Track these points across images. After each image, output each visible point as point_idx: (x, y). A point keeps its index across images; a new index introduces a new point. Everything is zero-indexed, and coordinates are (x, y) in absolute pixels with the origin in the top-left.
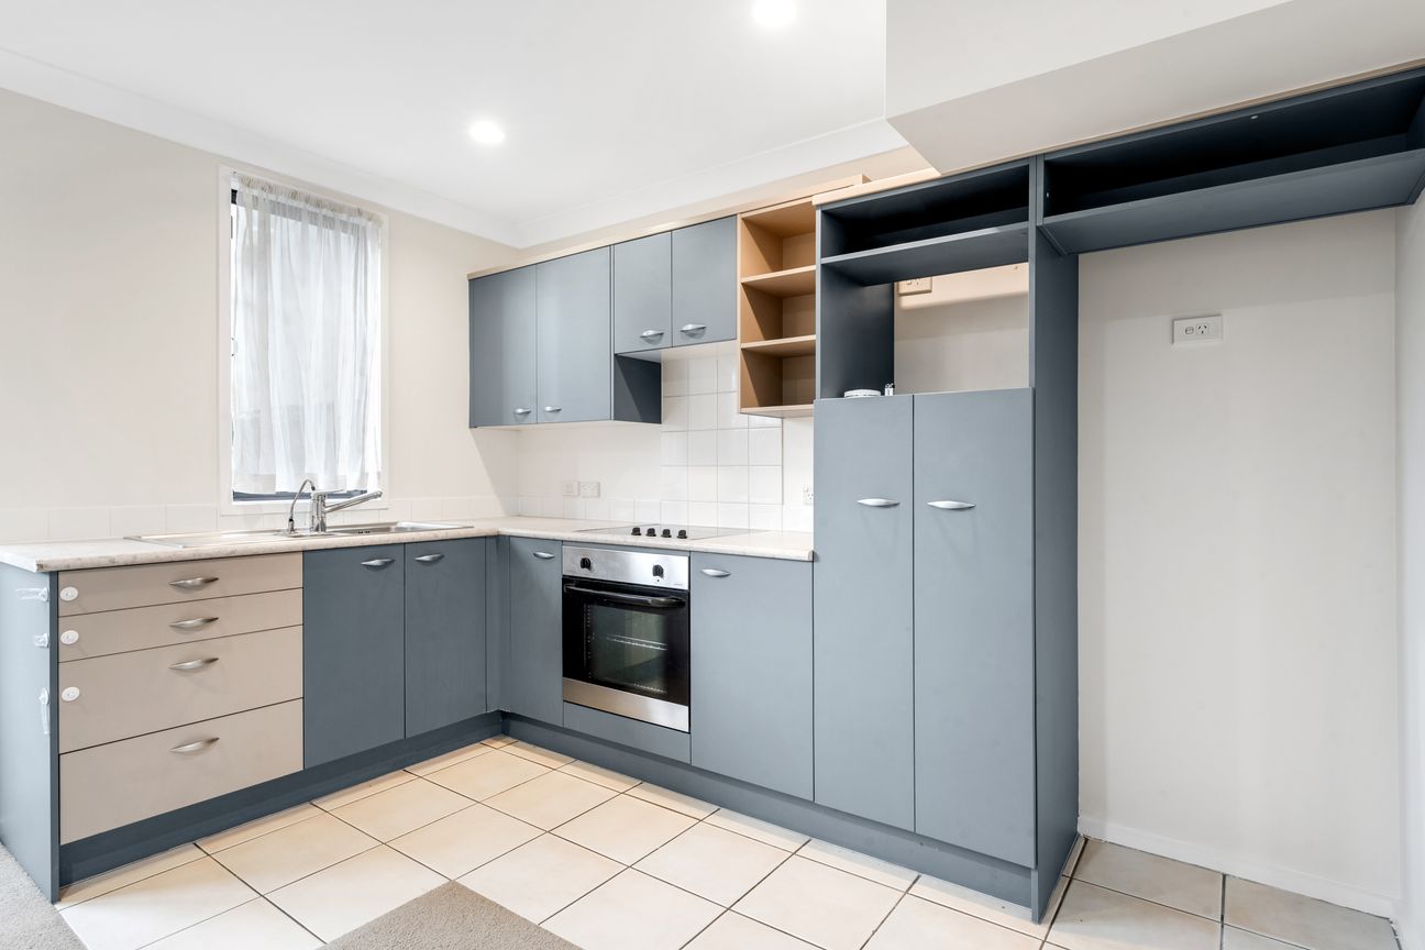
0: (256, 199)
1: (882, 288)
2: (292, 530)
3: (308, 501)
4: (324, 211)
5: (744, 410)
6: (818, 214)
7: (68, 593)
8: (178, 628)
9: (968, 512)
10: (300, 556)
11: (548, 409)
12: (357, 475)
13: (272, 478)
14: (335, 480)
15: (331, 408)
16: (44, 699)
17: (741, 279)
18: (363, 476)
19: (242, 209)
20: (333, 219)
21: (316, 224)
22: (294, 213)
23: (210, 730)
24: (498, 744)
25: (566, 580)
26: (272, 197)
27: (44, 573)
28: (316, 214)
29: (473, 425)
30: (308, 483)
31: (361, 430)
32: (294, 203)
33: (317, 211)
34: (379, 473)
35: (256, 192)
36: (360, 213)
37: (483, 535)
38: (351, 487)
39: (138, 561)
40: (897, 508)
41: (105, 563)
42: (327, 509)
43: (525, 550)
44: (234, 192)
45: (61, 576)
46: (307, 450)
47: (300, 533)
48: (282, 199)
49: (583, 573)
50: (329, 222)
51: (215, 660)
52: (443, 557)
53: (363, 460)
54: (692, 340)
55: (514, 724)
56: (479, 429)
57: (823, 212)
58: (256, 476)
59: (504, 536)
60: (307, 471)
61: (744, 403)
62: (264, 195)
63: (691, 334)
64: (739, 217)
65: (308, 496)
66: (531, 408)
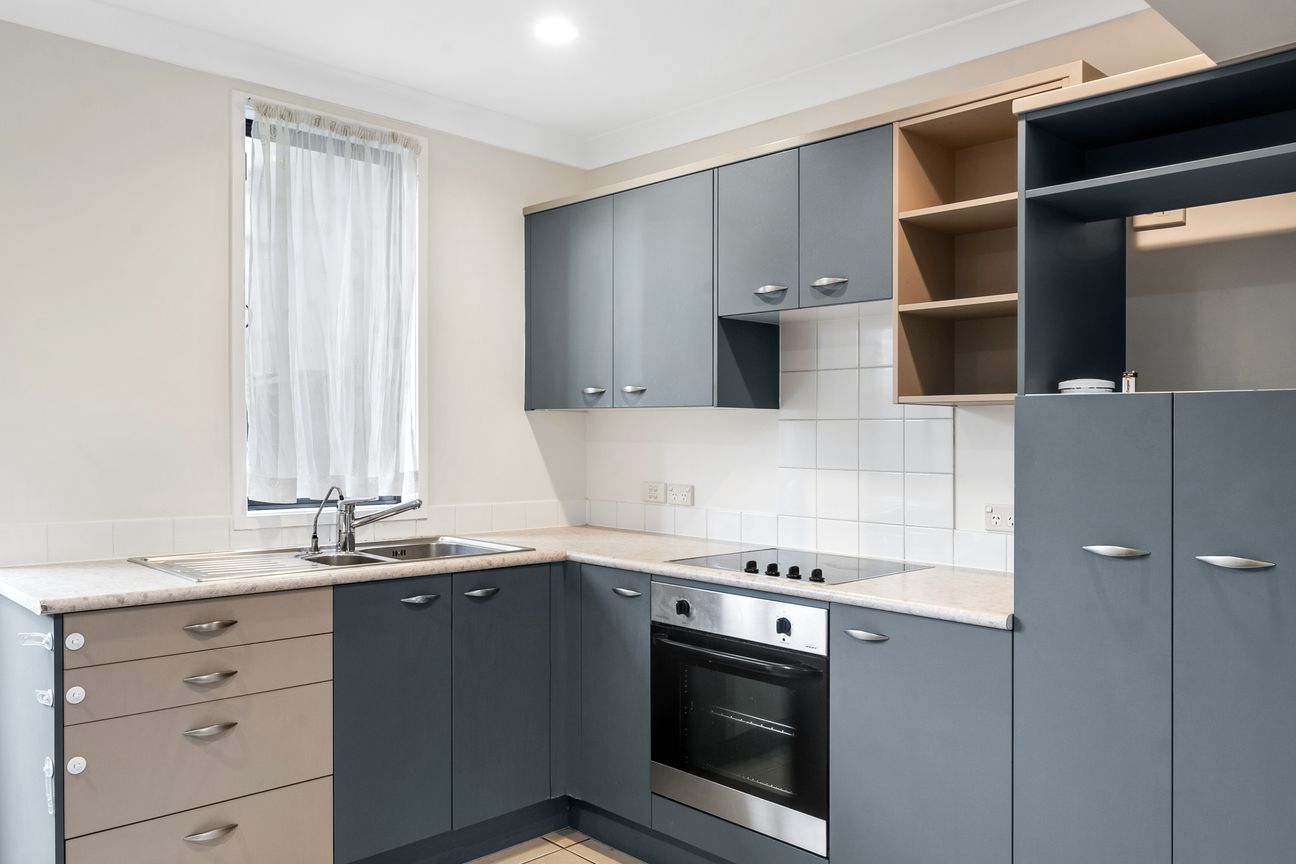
0: (273, 129)
1: (1109, 224)
2: (316, 548)
3: (333, 510)
4: (353, 139)
5: (903, 399)
6: (1022, 126)
7: (74, 641)
8: (193, 684)
9: (1262, 575)
10: (330, 592)
11: (629, 389)
12: (390, 476)
13: (292, 483)
14: (365, 483)
15: (361, 392)
16: (48, 770)
17: (898, 214)
18: (398, 477)
19: (258, 143)
20: (362, 148)
21: (343, 156)
22: (318, 143)
23: (228, 813)
24: (565, 841)
25: (657, 629)
26: (292, 126)
27: (50, 615)
28: (342, 143)
29: (531, 405)
30: (335, 489)
31: (394, 417)
32: (318, 131)
33: (345, 139)
34: (416, 473)
35: (273, 121)
36: (394, 138)
37: (548, 560)
38: (384, 492)
39: (150, 600)
40: (1145, 562)
41: (113, 603)
42: (356, 522)
43: (602, 583)
44: (249, 122)
45: (67, 621)
46: (332, 447)
47: (325, 553)
48: (304, 127)
49: (679, 620)
50: (358, 152)
51: (233, 725)
52: (498, 590)
53: (398, 455)
54: (829, 299)
55: (585, 814)
56: (537, 412)
57: (1028, 123)
58: (274, 479)
59: (575, 562)
60: (332, 473)
61: (903, 389)
62: (283, 123)
63: (827, 291)
64: (896, 128)
65: (334, 503)
66: (607, 388)
